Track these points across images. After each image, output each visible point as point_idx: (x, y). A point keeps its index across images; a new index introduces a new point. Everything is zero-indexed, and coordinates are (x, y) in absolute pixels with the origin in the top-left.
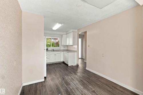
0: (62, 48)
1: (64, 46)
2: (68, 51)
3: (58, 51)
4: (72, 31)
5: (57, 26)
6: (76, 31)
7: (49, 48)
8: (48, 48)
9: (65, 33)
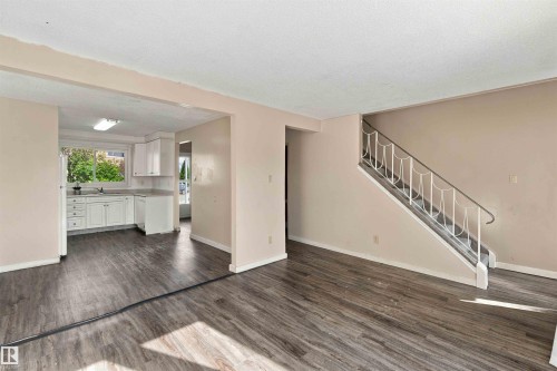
0: (134, 186)
1: (143, 179)
2: (154, 192)
3: (118, 193)
4: (158, 135)
5: (104, 125)
6: (173, 135)
7: (86, 186)
8: (81, 185)
9: (143, 139)
